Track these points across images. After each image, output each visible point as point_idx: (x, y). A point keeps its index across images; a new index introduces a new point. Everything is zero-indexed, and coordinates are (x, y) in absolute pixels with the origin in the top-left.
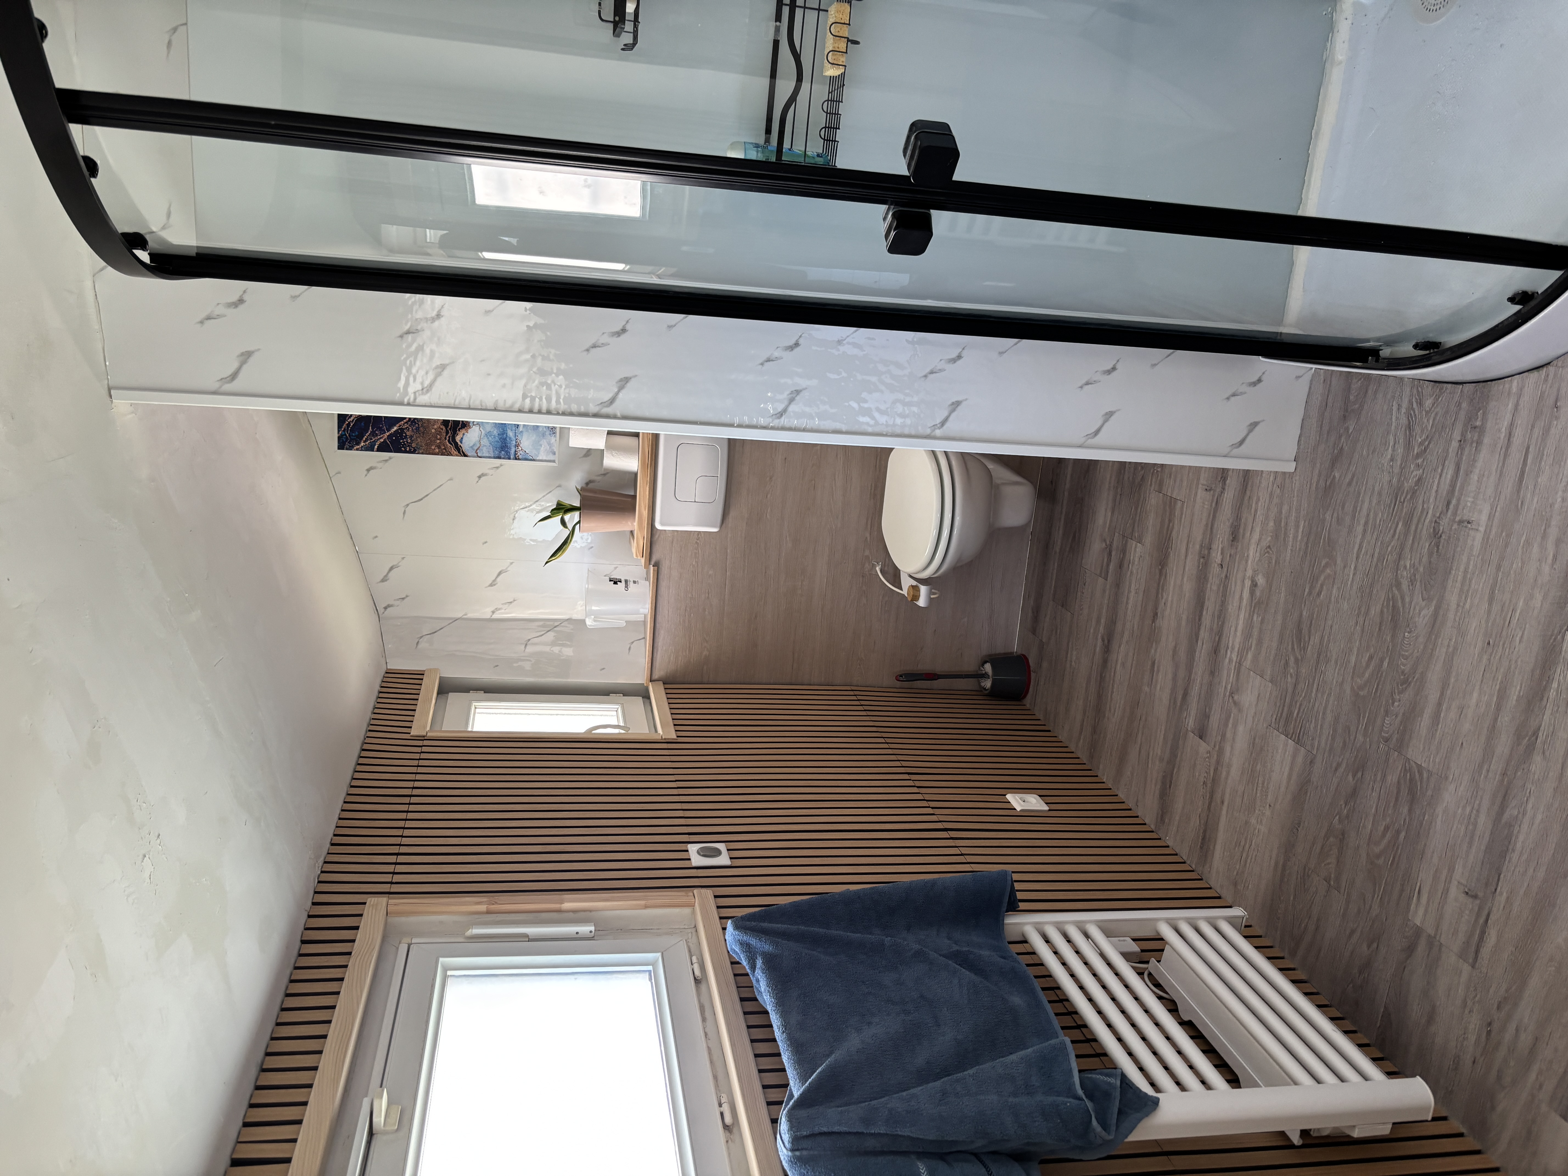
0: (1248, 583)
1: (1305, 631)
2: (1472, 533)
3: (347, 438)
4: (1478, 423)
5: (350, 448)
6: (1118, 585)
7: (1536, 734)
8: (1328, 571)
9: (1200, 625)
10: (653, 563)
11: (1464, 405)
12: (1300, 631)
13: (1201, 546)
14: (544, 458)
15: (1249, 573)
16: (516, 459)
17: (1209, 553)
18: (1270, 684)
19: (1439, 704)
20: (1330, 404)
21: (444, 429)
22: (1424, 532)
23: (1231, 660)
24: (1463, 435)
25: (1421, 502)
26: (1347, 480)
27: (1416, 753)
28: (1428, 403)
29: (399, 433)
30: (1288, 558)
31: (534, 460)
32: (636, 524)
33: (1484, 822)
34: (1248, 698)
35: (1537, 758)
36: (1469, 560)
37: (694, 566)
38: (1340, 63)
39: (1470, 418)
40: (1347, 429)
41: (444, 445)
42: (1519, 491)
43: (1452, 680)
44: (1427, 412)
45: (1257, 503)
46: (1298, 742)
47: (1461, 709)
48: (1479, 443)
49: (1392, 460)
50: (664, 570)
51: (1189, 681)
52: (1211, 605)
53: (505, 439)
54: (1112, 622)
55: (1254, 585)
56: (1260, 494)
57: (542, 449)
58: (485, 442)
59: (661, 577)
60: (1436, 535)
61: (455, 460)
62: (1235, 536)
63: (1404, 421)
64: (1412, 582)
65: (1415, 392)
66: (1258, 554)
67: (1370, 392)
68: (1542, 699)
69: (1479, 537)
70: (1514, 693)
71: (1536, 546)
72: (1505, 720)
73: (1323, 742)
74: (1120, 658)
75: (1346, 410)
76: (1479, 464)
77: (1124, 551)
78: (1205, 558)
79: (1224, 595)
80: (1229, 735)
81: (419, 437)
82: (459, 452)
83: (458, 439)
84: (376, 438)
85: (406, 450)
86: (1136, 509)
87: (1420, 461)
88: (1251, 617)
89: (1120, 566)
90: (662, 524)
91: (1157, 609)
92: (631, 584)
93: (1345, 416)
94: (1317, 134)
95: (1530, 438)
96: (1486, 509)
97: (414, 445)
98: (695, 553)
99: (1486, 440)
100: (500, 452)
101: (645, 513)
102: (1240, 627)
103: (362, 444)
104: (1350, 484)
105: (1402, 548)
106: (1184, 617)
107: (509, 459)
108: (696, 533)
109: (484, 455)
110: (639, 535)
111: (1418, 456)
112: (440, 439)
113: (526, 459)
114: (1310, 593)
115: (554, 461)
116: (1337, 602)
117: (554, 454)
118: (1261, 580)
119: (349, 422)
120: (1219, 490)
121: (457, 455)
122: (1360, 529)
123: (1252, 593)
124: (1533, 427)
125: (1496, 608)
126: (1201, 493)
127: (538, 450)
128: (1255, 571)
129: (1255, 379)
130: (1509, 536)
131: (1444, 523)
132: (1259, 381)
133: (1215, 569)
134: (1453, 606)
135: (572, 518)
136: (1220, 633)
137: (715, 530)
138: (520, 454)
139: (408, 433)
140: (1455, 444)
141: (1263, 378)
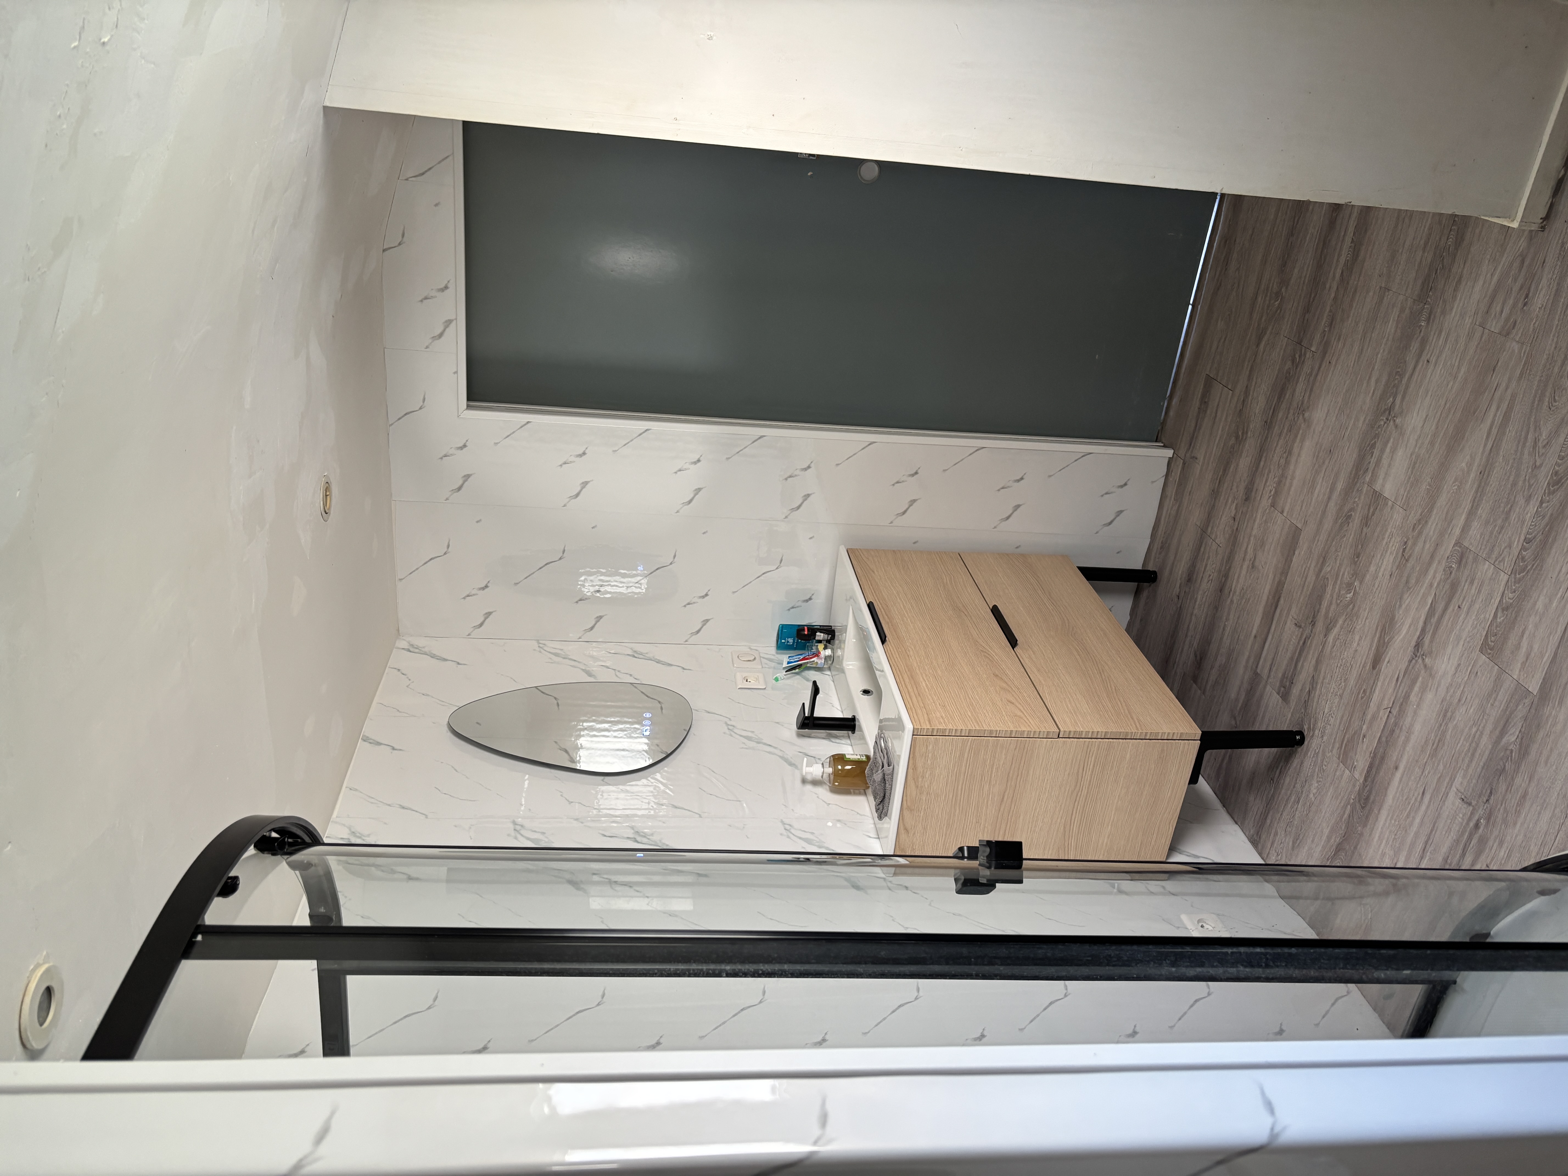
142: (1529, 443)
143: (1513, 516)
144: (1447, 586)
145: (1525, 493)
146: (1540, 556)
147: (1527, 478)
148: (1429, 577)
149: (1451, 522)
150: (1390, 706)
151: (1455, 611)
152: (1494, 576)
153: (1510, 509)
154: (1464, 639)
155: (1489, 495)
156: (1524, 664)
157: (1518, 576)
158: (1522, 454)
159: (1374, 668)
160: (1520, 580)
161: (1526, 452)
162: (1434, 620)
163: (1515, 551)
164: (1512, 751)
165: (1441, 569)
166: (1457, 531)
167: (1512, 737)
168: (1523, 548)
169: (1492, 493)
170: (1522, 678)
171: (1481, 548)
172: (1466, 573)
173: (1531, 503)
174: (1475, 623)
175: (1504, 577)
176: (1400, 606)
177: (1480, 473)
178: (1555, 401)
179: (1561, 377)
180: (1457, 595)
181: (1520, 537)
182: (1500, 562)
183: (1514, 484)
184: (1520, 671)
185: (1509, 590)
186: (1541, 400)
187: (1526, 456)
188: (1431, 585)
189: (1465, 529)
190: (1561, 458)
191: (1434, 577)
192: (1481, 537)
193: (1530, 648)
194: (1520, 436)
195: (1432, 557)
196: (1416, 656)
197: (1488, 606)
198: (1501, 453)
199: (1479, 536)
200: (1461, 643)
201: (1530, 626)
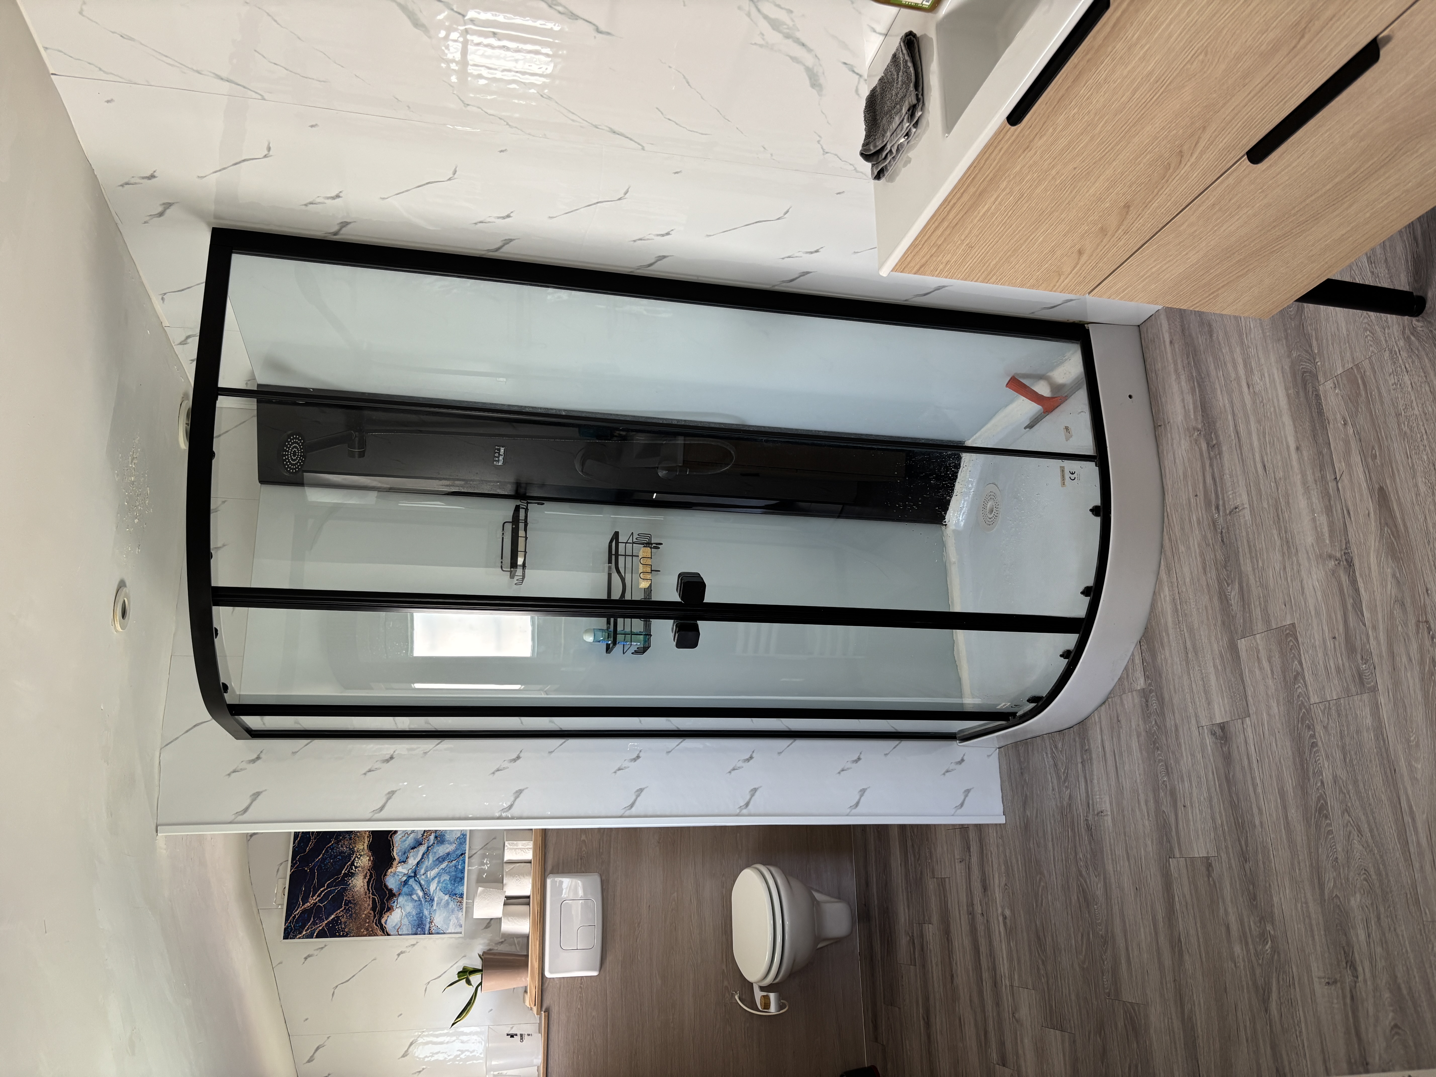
0: (1001, 919)
1: (1041, 934)
2: (1106, 818)
3: (292, 929)
4: (1087, 747)
5: (294, 938)
6: (924, 966)
7: (1180, 940)
8: (1042, 884)
9: (981, 969)
10: (544, 1009)
11: (1077, 739)
12: (1038, 937)
13: (967, 906)
14: (453, 931)
15: (1000, 910)
16: (430, 934)
17: (973, 908)
18: (1033, 991)
19: (1127, 949)
20: (1012, 769)
21: (373, 913)
22: (1083, 830)
23: (1006, 986)
24: (1082, 757)
25: (1075, 811)
26: (1035, 815)
27: (1128, 996)
28: (1060, 745)
29: (335, 921)
30: (1018, 887)
31: (444, 933)
32: (529, 979)
33: (1177, 1024)
34: (1024, 1012)
35: (1186, 957)
36: (1109, 836)
37: (579, 1009)
38: (954, 563)
39: (1082, 746)
40: (1025, 780)
41: (371, 927)
42: (1118, 781)
43: (1128, 926)
44: (1061, 751)
45: (991, 857)
46: (1062, 1030)
47: (1139, 945)
48: (1091, 759)
49: (1053, 790)
50: (554, 1015)
51: (985, 1020)
52: (983, 949)
53: (422, 917)
54: (927, 999)
55: (1005, 918)
56: (992, 849)
57: (451, 923)
58: (405, 921)
59: (551, 1022)
60: (1089, 828)
61: (379, 940)
62: (985, 889)
63: (1052, 762)
64: (1087, 867)
65: (1051, 741)
66: (1001, 894)
67: (1030, 751)
68: (1174, 912)
69: (1109, 818)
70: (1160, 917)
71: (1137, 810)
72: (1162, 938)
73: (1076, 1021)
74: (938, 1027)
75: (1021, 769)
76: (1095, 773)
77: (922, 936)
78: (971, 913)
79: (990, 937)
80: (1020, 1052)
81: (351, 922)
82: (384, 932)
83: (383, 921)
84: (316, 927)
85: (340, 935)
86: (922, 898)
87: (1066, 784)
88: (1009, 943)
89: (922, 949)
90: (551, 972)
91: (952, 971)
92: (526, 1037)
93: (1022, 773)
94: (952, 602)
95: (1113, 745)
96: (1107, 799)
97: (346, 930)
98: (580, 997)
99: (1094, 756)
100: (417, 929)
101: (536, 965)
102: (1005, 956)
103: (304, 933)
104: (1037, 817)
105: (1075, 847)
106: (970, 967)
107: (424, 934)
108: (580, 979)
109: (404, 933)
110: (532, 985)
111: (1065, 781)
112: (368, 923)
113: (438, 933)
114: (1037, 906)
115: (461, 933)
116: (1053, 904)
117: (461, 926)
118: (1008, 913)
119: (295, 915)
120: (968, 857)
121: (381, 935)
122: (1050, 844)
123: (1005, 924)
124: (1112, 738)
125: (1132, 861)
126: (958, 866)
127: (448, 925)
128: (1003, 908)
129: (959, 759)
130: (1123, 811)
131: (1090, 818)
132: (963, 760)
133: (979, 919)
134: (1112, 872)
135: (475, 979)
136: (994, 969)
137: (595, 973)
138: (433, 930)
139: (343, 920)
140: (1080, 765)
141: (965, 758)
142: (1365, 827)
143: (1338, 755)
144: (1358, 644)
145: (1341, 782)
146: (1297, 741)
147: (1348, 796)
148: (1381, 633)
149: (1395, 703)
150: (1339, 484)
151: (1336, 631)
152: (1323, 693)
153: (1345, 759)
154: (1314, 618)
155: (1373, 757)
156: (1258, 651)
157: (1304, 710)
158: (1366, 814)
159: (1381, 489)
160: (1301, 709)
161: (1363, 818)
162: (1350, 602)
163: (1319, 728)
164: (1228, 585)
165: (1375, 653)
166: (1382, 699)
167: (1233, 594)
168: (1313, 736)
169: (1371, 761)
170: (1253, 641)
171: (1349, 704)
172: (1348, 673)
173: (1331, 777)
174: (1312, 641)
175: (1314, 699)
176: (1394, 576)
177: (1395, 770)
178: (1365, 879)
179: (1372, 904)
180: (1343, 646)
181: (1322, 742)
182: (1325, 708)
183: (1355, 782)
184: (1257, 644)
185: (1303, 693)
186: (1379, 874)
187: (1361, 814)
188: (1374, 628)
189: (1376, 707)
190: (1330, 832)
191: (1377, 638)
192: (1356, 714)
193: (1261, 668)
194: (1377, 829)
195: (1392, 655)
196: (1345, 553)
197: (1311, 664)
198: (1386, 802)
199: (1358, 713)
200: (1313, 613)
201: (1270, 681)
